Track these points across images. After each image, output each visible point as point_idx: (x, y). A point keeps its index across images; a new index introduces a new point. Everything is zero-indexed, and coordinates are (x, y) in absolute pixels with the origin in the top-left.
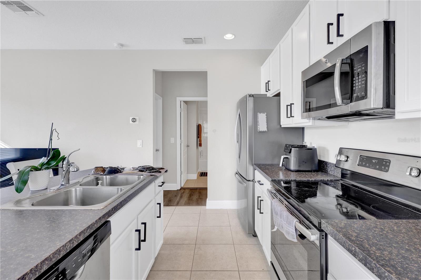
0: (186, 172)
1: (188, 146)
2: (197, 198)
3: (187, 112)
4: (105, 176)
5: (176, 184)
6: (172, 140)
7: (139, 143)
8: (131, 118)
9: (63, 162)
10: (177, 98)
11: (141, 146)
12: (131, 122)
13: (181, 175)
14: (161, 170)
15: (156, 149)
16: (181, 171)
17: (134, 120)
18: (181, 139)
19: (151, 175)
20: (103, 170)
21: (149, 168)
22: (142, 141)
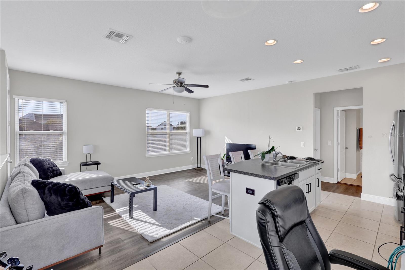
0: (344, 171)
1: (346, 148)
2: (353, 191)
3: (346, 118)
4: (288, 160)
5: (333, 178)
6: (330, 143)
7: (302, 144)
8: (297, 127)
9: (274, 151)
10: (334, 108)
11: (304, 146)
12: (297, 130)
13: (338, 172)
14: (319, 161)
15: (315, 149)
16: (339, 168)
17: (299, 129)
18: (338, 142)
19: (313, 162)
20: (287, 157)
21: (312, 159)
22: (305, 143)
